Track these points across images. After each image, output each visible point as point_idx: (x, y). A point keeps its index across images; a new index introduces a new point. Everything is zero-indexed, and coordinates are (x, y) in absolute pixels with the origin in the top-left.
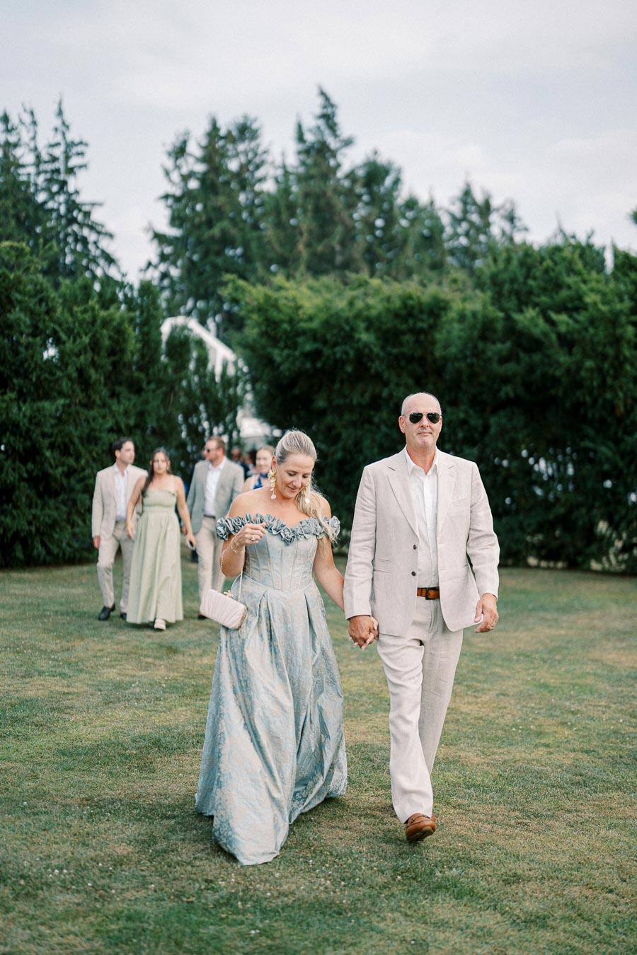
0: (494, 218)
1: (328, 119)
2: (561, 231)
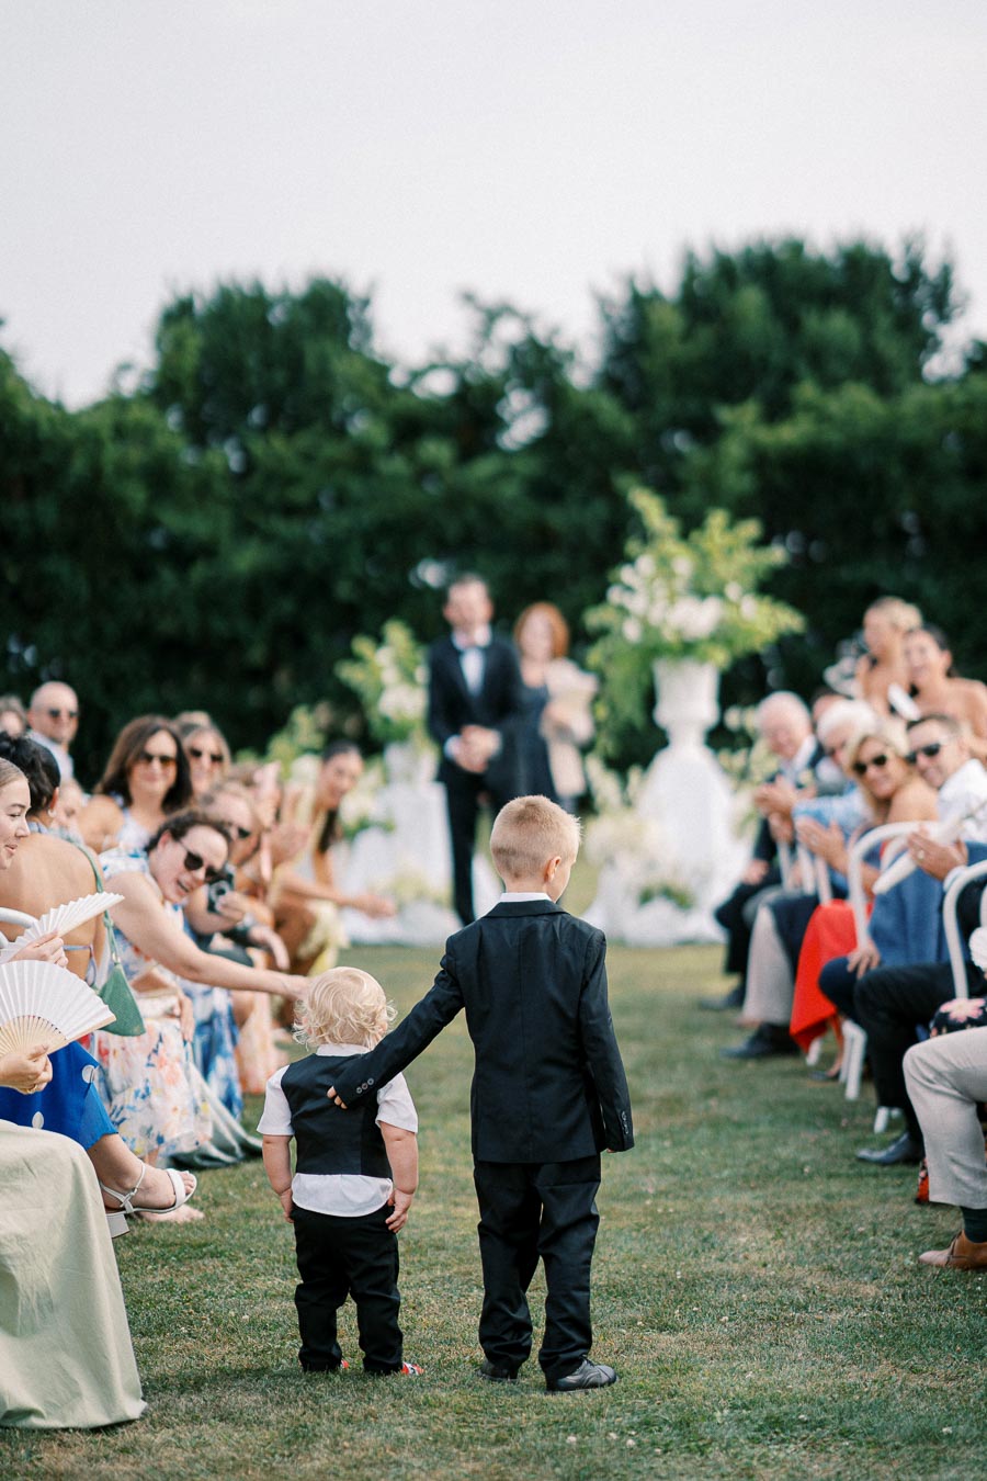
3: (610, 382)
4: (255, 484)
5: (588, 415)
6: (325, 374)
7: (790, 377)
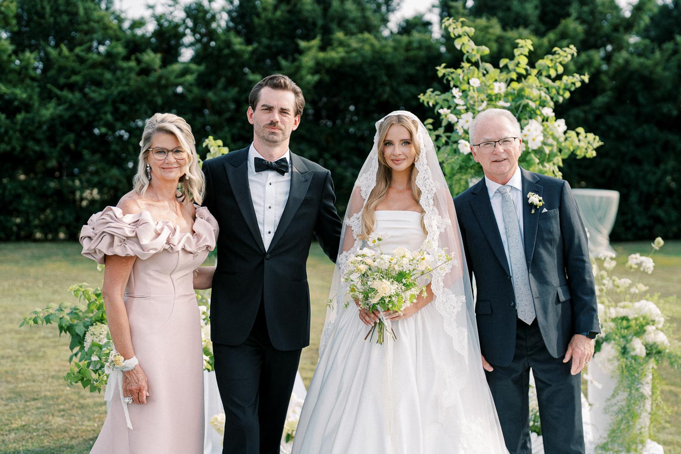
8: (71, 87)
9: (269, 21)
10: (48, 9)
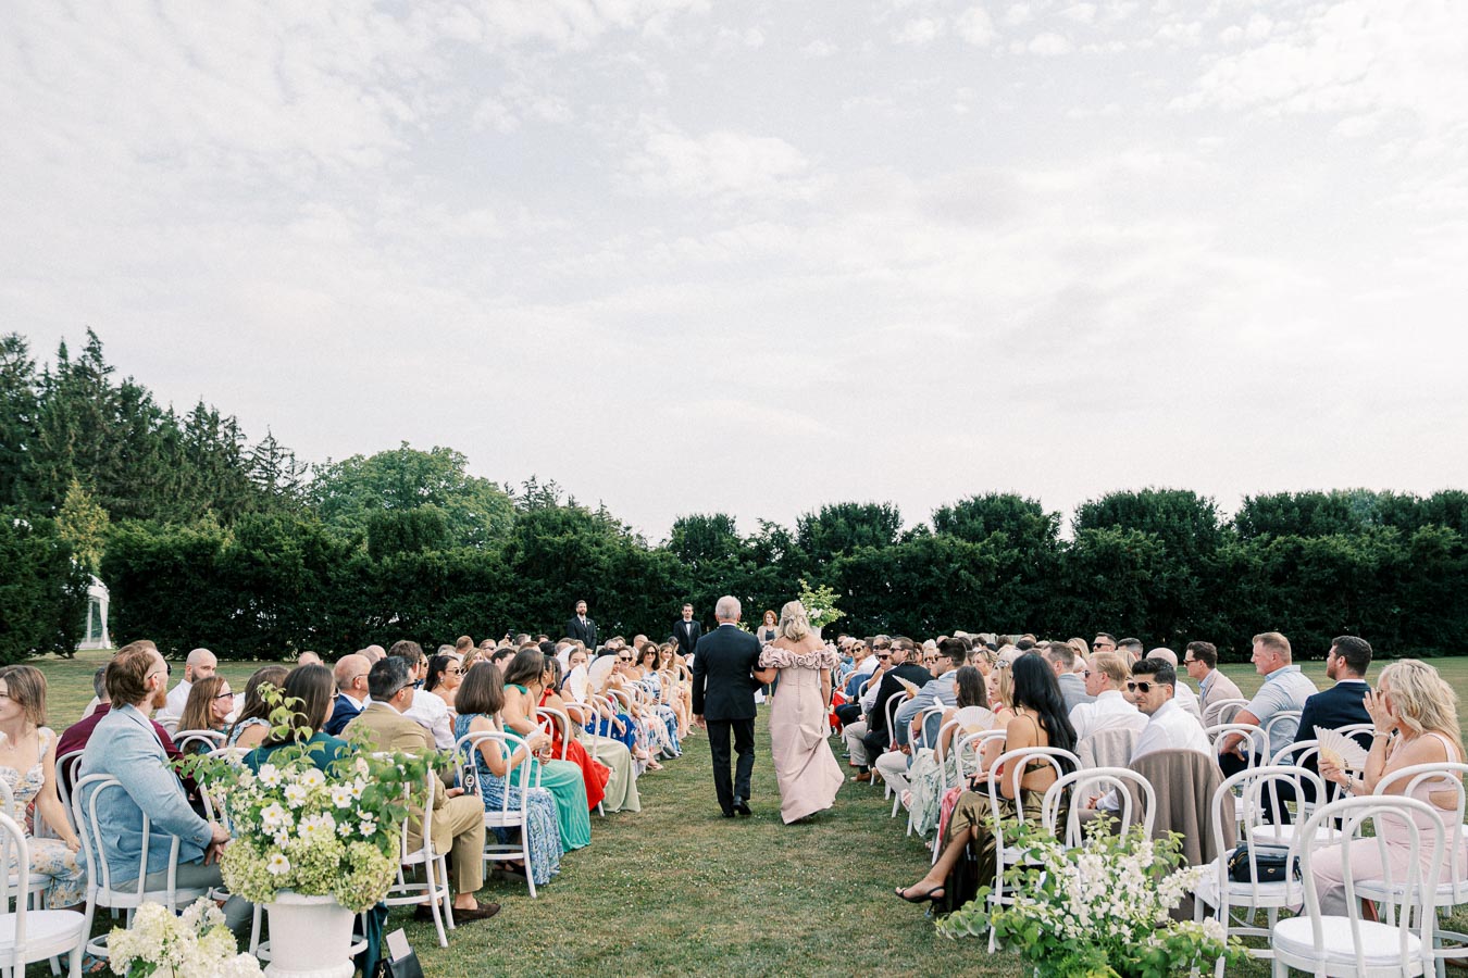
0: (220, 428)
1: (94, 351)
2: (270, 436)
3: (802, 544)
4: (700, 573)
5: (796, 554)
6: (721, 543)
7: (853, 544)
8: (710, 581)
9: (820, 539)
10: (700, 538)
